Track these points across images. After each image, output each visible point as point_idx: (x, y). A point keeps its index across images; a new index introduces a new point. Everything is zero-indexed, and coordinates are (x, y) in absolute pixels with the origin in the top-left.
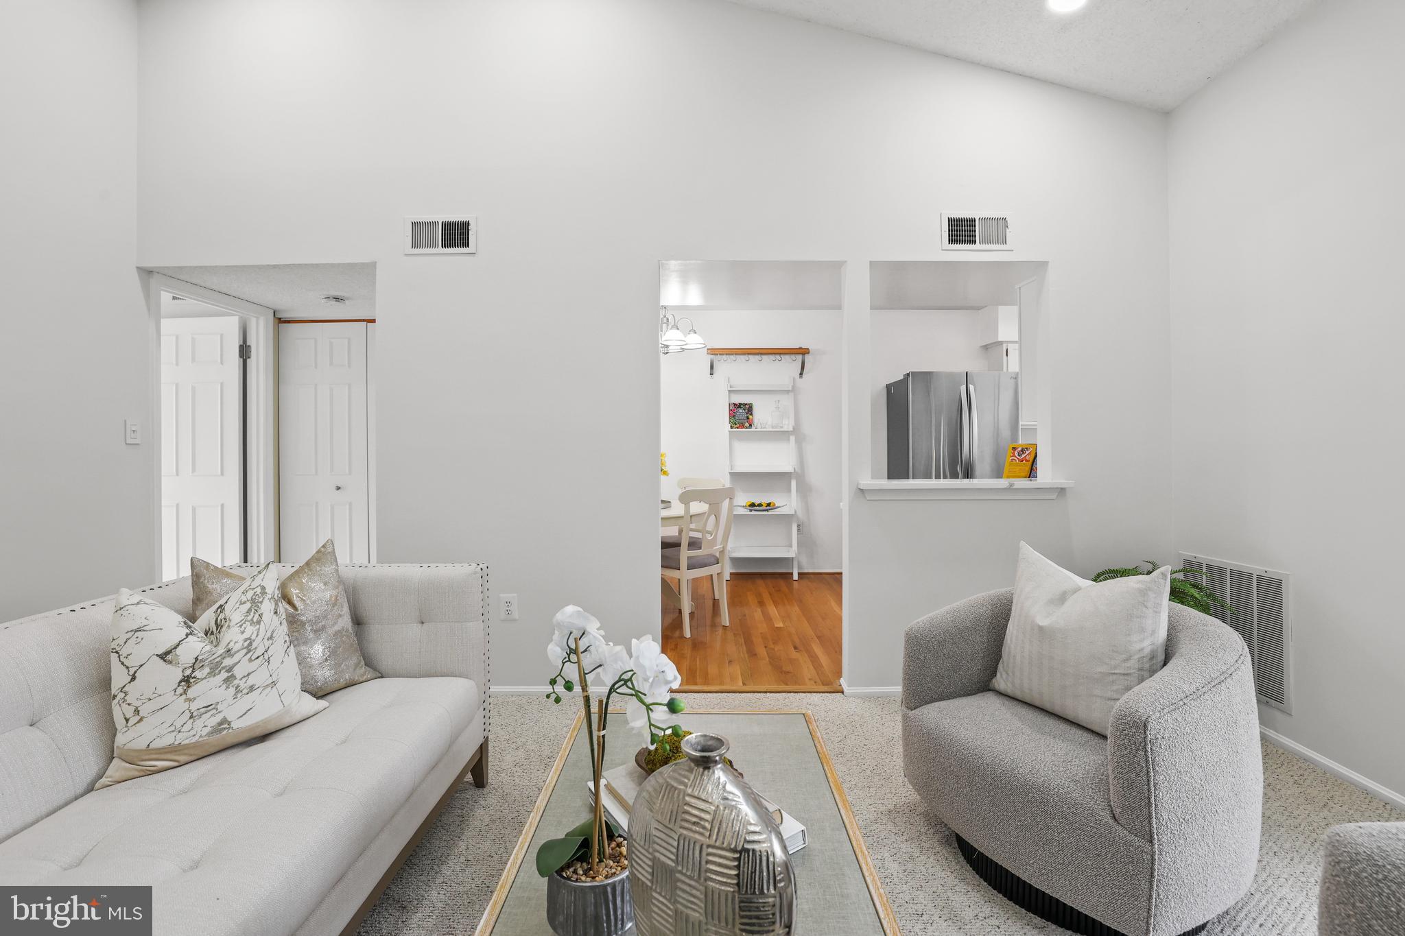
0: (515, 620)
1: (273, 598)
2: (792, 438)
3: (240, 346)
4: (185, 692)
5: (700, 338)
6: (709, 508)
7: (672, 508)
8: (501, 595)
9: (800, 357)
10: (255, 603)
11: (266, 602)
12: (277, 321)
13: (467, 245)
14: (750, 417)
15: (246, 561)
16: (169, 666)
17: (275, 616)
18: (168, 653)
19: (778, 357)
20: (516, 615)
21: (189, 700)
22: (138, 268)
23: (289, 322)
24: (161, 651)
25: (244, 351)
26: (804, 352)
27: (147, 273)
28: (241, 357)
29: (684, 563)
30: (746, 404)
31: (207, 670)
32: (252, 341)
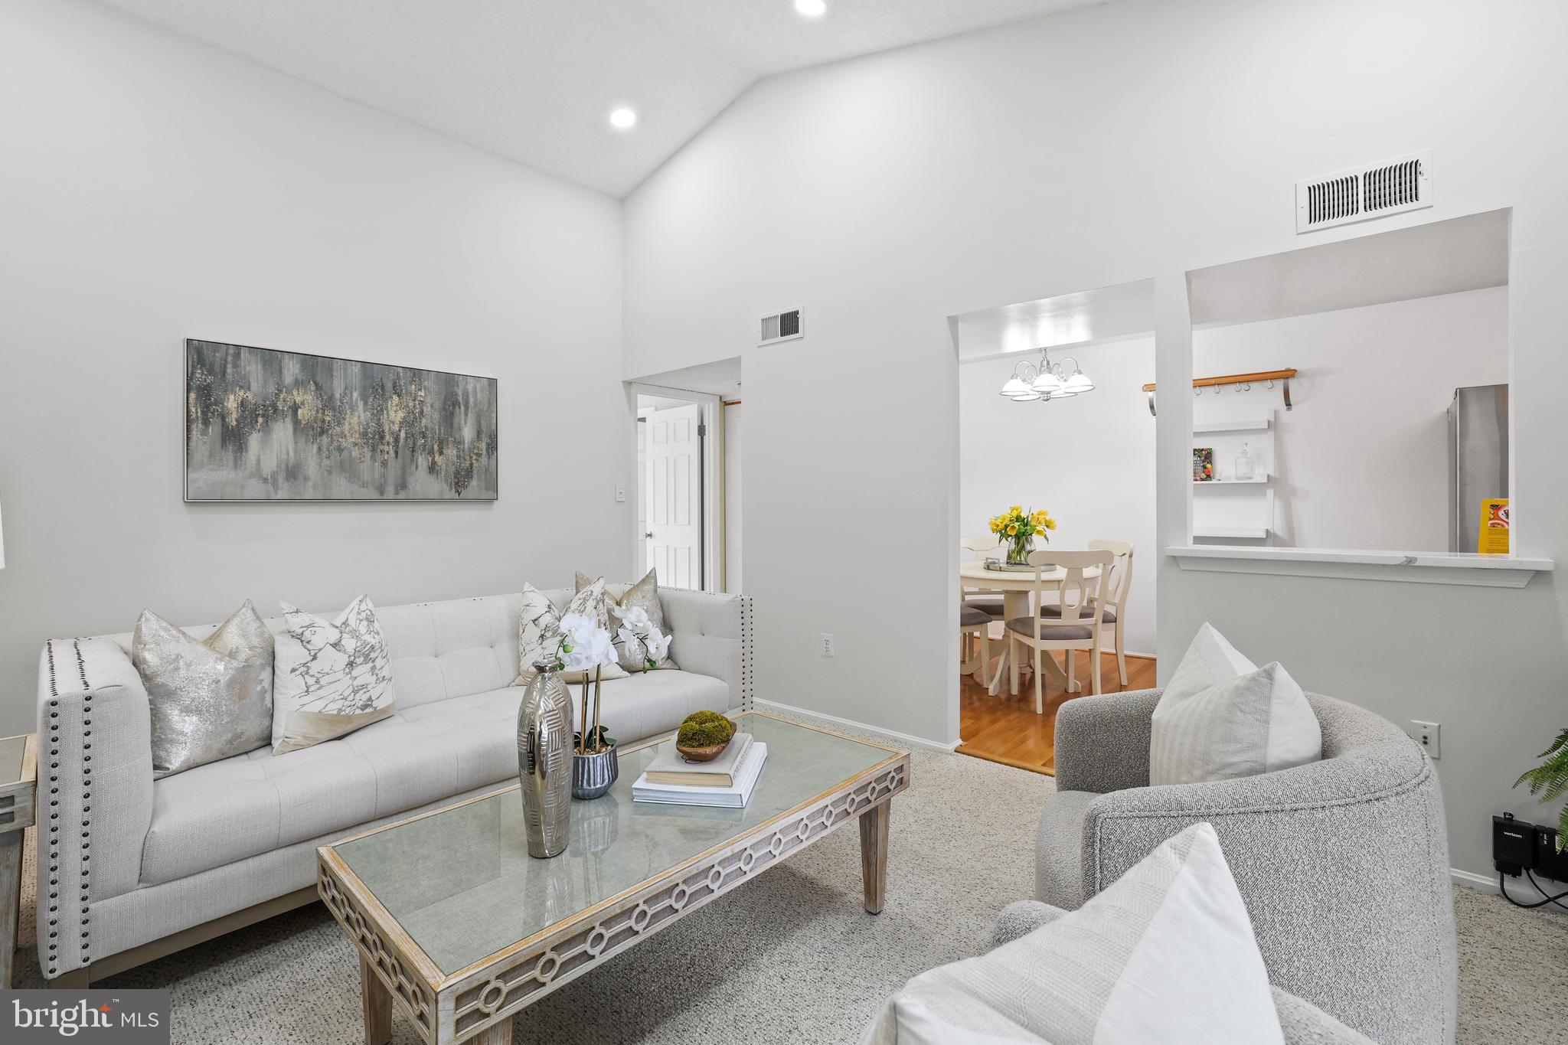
0: (832, 657)
1: (596, 598)
2: (1270, 492)
3: (699, 426)
4: (541, 644)
5: (1086, 378)
6: (1068, 574)
7: (1056, 572)
8: (823, 634)
9: (1279, 385)
10: (585, 600)
11: (591, 600)
12: (723, 404)
13: (797, 332)
14: (1209, 466)
15: (703, 589)
16: (536, 628)
17: (594, 610)
18: (536, 620)
19: (1244, 386)
20: (832, 653)
21: (543, 648)
22: (624, 382)
23: (733, 404)
24: (533, 619)
25: (701, 430)
26: (1288, 374)
27: (628, 384)
28: (699, 435)
29: (1037, 633)
30: (1203, 450)
31: (551, 633)
32: (706, 423)
